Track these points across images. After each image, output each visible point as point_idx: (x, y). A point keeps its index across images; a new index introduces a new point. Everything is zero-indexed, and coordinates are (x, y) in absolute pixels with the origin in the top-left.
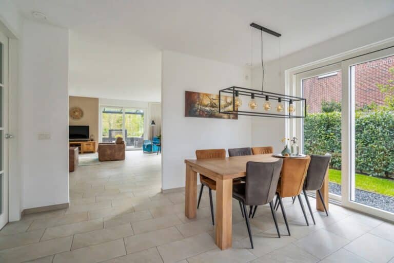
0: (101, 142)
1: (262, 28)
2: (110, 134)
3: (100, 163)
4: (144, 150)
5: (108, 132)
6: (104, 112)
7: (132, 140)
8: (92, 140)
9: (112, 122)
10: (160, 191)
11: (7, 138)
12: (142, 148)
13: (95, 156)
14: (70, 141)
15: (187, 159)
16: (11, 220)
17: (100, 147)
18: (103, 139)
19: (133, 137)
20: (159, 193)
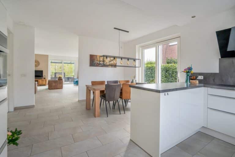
0: (50, 79)
1: (119, 30)
2: (55, 76)
3: (49, 90)
4: (74, 84)
5: (54, 74)
6: (51, 62)
7: (68, 78)
8: (44, 78)
9: (56, 68)
10: (78, 101)
11: (9, 76)
12: (73, 83)
13: (47, 87)
14: (35, 79)
15: (87, 84)
16: (10, 111)
17: (49, 81)
18: (51, 78)
19: (69, 77)
20: (77, 102)
